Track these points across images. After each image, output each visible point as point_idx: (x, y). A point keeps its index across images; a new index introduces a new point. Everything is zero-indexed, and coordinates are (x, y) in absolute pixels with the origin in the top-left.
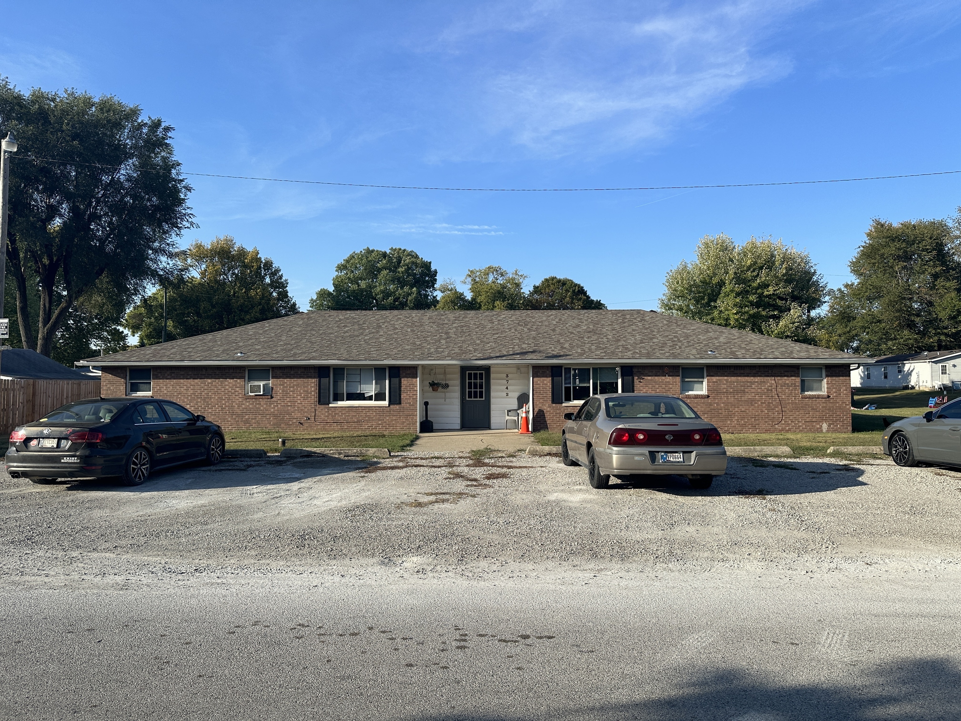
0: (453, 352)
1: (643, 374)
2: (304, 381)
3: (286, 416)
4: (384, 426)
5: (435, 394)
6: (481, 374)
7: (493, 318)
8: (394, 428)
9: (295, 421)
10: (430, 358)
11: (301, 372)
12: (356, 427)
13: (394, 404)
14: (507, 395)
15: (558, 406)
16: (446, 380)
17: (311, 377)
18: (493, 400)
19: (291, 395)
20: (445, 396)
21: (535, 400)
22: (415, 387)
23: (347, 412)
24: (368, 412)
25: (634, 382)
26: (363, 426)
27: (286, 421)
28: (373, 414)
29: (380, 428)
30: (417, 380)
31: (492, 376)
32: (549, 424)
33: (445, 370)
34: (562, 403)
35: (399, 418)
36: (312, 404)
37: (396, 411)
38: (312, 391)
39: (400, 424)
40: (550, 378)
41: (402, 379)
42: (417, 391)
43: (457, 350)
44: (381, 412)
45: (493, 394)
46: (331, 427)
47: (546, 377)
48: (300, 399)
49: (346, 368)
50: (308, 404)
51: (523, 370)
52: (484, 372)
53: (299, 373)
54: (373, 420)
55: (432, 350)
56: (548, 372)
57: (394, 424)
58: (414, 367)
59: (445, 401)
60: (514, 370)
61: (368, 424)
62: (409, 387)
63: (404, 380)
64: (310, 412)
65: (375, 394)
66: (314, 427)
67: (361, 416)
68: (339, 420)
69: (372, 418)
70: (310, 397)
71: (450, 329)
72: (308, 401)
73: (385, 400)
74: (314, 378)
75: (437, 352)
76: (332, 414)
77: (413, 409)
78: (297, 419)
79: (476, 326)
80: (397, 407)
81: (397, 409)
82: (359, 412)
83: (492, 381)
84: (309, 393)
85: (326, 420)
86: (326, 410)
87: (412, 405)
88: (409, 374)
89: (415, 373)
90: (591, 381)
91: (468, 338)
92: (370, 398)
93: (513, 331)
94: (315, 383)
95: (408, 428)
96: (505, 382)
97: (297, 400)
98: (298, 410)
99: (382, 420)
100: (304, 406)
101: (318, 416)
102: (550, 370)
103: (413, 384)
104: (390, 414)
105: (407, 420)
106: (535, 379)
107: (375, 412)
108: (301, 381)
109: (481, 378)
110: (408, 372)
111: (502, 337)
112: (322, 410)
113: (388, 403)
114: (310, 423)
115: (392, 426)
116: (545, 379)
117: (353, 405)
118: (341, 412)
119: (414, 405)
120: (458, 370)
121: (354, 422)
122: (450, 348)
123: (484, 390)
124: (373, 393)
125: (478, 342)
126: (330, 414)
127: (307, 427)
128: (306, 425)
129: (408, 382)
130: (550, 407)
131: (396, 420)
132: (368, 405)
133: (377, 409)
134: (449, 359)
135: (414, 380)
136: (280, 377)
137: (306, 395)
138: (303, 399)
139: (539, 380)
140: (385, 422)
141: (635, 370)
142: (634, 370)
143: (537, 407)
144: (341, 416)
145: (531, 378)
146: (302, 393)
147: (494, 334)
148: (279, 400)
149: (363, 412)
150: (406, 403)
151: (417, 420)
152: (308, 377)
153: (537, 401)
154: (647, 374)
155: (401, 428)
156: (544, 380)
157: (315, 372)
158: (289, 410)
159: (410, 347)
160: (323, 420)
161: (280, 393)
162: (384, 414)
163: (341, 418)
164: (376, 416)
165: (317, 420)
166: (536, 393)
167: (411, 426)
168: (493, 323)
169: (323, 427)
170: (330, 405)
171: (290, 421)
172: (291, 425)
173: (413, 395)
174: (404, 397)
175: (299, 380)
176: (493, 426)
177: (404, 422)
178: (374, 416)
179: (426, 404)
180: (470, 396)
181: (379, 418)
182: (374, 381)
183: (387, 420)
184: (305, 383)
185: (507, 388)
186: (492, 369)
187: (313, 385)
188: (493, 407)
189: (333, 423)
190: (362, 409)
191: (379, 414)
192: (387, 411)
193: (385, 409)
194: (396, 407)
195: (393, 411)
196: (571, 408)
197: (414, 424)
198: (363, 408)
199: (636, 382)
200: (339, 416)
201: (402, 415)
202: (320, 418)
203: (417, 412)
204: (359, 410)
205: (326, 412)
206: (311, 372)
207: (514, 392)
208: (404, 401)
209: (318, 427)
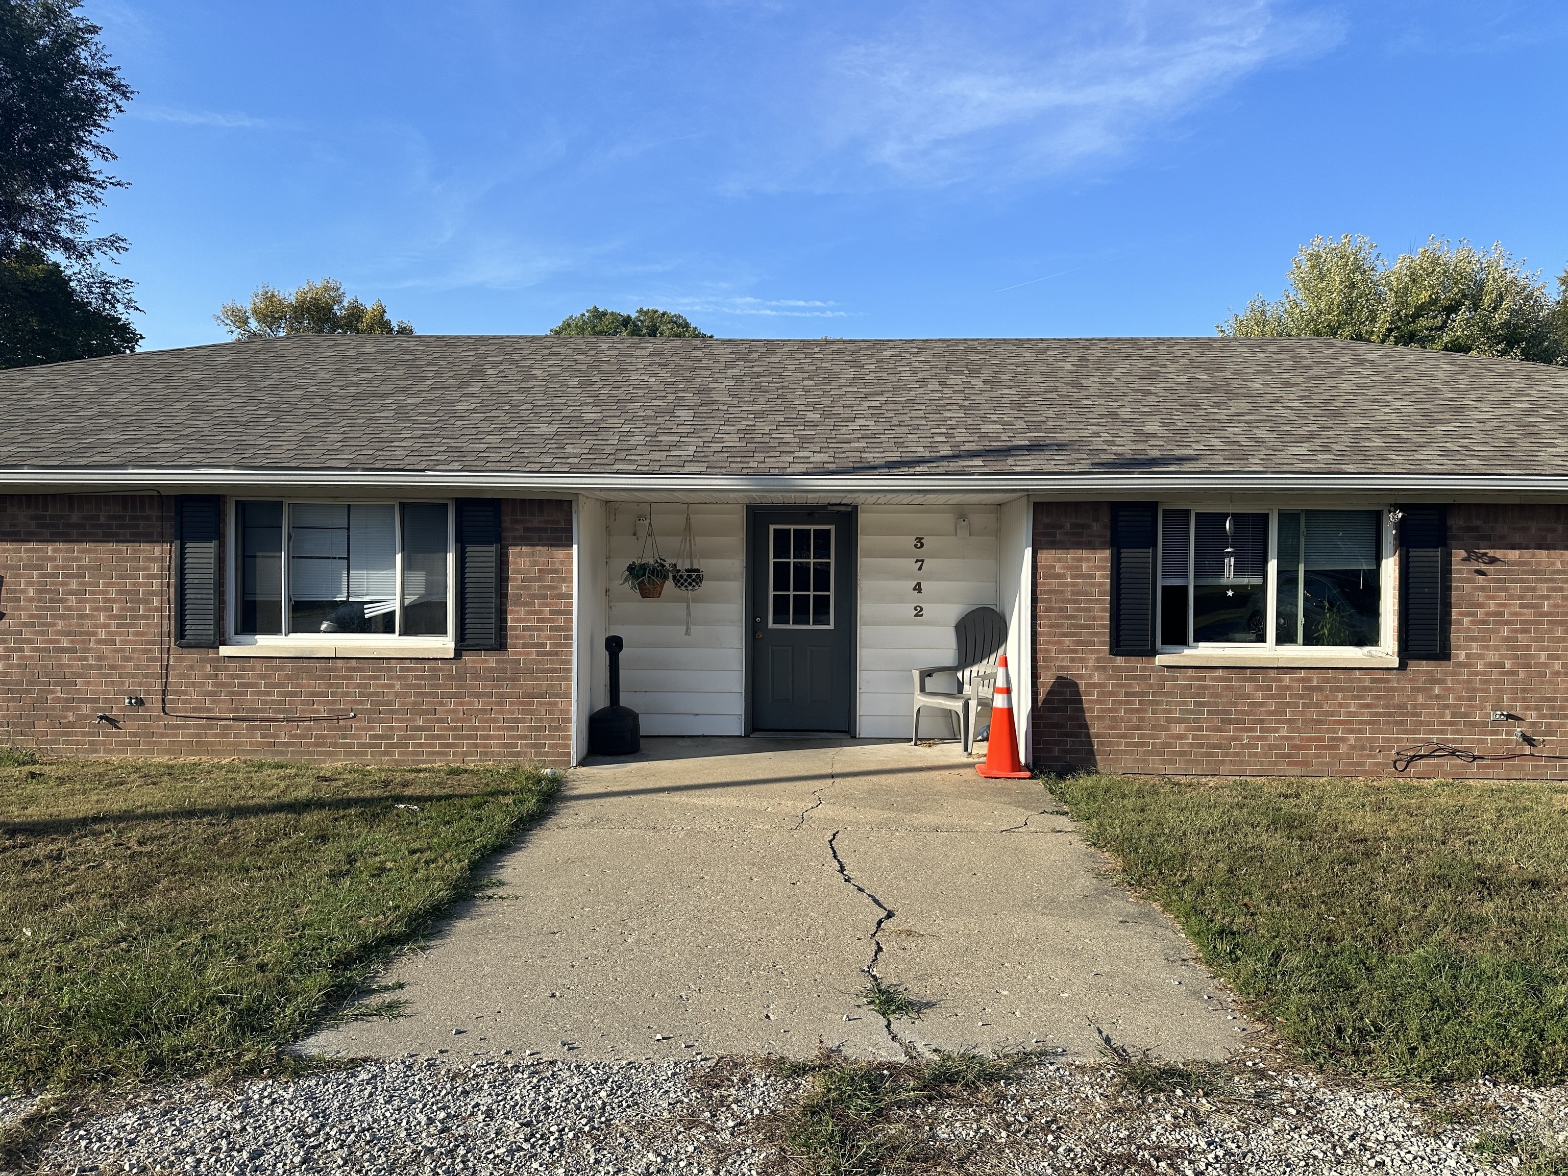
0: (717, 447)
1: (1487, 538)
2: (120, 551)
3: (52, 692)
4: (438, 737)
5: (651, 605)
6: (823, 536)
7: (858, 355)
8: (476, 746)
9: (86, 709)
10: (617, 467)
11: (110, 518)
12: (325, 737)
13: (477, 648)
14: (919, 612)
15: (1138, 663)
16: (691, 556)
17: (149, 539)
18: (864, 633)
19: (69, 608)
20: (689, 615)
21: (1041, 639)
22: (564, 580)
23: (289, 677)
24: (371, 678)
25: (1450, 571)
26: (354, 737)
27: (53, 709)
28: (392, 686)
29: (420, 745)
30: (570, 557)
31: (864, 541)
32: (1098, 736)
33: (688, 519)
34: (1153, 653)
35: (499, 703)
36: (153, 643)
37: (486, 678)
38: (153, 593)
39: (499, 729)
40: (1107, 553)
41: (512, 551)
42: (570, 596)
43: (732, 441)
44: (422, 678)
45: (865, 609)
46: (226, 735)
47: (1090, 546)
48: (106, 626)
49: (286, 501)
50: (136, 642)
51: (978, 520)
52: (832, 527)
53: (102, 520)
54: (393, 712)
55: (638, 439)
56: (1096, 527)
57: (476, 728)
58: (559, 503)
59: (687, 633)
60: (946, 520)
61: (372, 729)
62: (540, 580)
63: (520, 555)
64: (146, 676)
65: (405, 609)
66: (162, 735)
67: (347, 694)
68: (257, 710)
69: (389, 703)
70: (144, 617)
71: (716, 381)
72: (137, 634)
73: (444, 632)
74: (161, 540)
75: (653, 444)
76: (228, 685)
77: (554, 670)
78: (96, 701)
79: (806, 375)
80: (490, 660)
81: (491, 670)
82: (336, 677)
83: (864, 563)
84: (139, 601)
85: (209, 710)
86: (208, 669)
87: (549, 654)
88: (538, 530)
89: (563, 525)
90: (1272, 567)
91: (778, 405)
92: (385, 624)
93: (933, 385)
94: (162, 560)
95: (534, 746)
96: (911, 564)
97: (96, 626)
98: (100, 667)
99: (426, 712)
100: (122, 650)
101: (176, 693)
102: (1107, 521)
103: (556, 571)
104: (461, 687)
105: (531, 712)
106: (1045, 556)
107: (399, 678)
108: (111, 551)
109: (823, 549)
110: (536, 521)
111: (899, 402)
112: (191, 668)
113: (452, 645)
114: (143, 718)
115: (469, 737)
116: (1085, 553)
117: (312, 649)
118: (263, 677)
119: (556, 654)
120: (738, 519)
121: (316, 720)
122: (708, 436)
123: (832, 593)
124: (395, 605)
125: (813, 416)
126: (223, 685)
127: (135, 735)
128: (130, 727)
129: (535, 563)
130: (1104, 668)
131: (484, 711)
132: (373, 650)
133: (408, 670)
134: (697, 470)
135: (559, 554)
136: (27, 533)
137: (131, 609)
138: (119, 626)
139: (1059, 560)
140: (441, 720)
141: (1456, 522)
142: (1451, 522)
143: (1048, 668)
144: (268, 694)
145: (1028, 552)
146: (114, 601)
147: (867, 395)
148: (25, 625)
149: (351, 678)
150: (525, 645)
151: (568, 712)
152: (137, 537)
153: (1048, 643)
154: (1503, 537)
155: (506, 746)
156: (1080, 560)
157: (161, 518)
158: (61, 666)
159: (553, 428)
160: (195, 710)
161: (31, 600)
162: (438, 686)
163: (266, 702)
164: (405, 695)
165: (174, 710)
166: (1048, 610)
167: (545, 737)
168: (862, 367)
169: (198, 735)
170: (224, 651)
171: (68, 709)
172: (72, 725)
173: (553, 612)
174: (519, 620)
175: (101, 547)
176: (864, 727)
177: (517, 721)
178: (397, 695)
179: (614, 645)
180: (781, 614)
181: (415, 703)
182: (399, 557)
183: (448, 712)
184: (125, 560)
185: (918, 588)
186: (863, 519)
187: (155, 569)
188: (865, 655)
189: (234, 719)
190: (349, 669)
191: (419, 686)
192: (451, 678)
193: (441, 670)
194: (486, 661)
195: (476, 678)
196: (1191, 673)
197: (557, 729)
198: (353, 663)
199: (1459, 571)
200: (259, 693)
201: (510, 695)
202: (185, 702)
203: (569, 679)
204: (335, 669)
205: (208, 677)
206: (147, 518)
207: (942, 600)
208: (517, 637)
209: (176, 736)
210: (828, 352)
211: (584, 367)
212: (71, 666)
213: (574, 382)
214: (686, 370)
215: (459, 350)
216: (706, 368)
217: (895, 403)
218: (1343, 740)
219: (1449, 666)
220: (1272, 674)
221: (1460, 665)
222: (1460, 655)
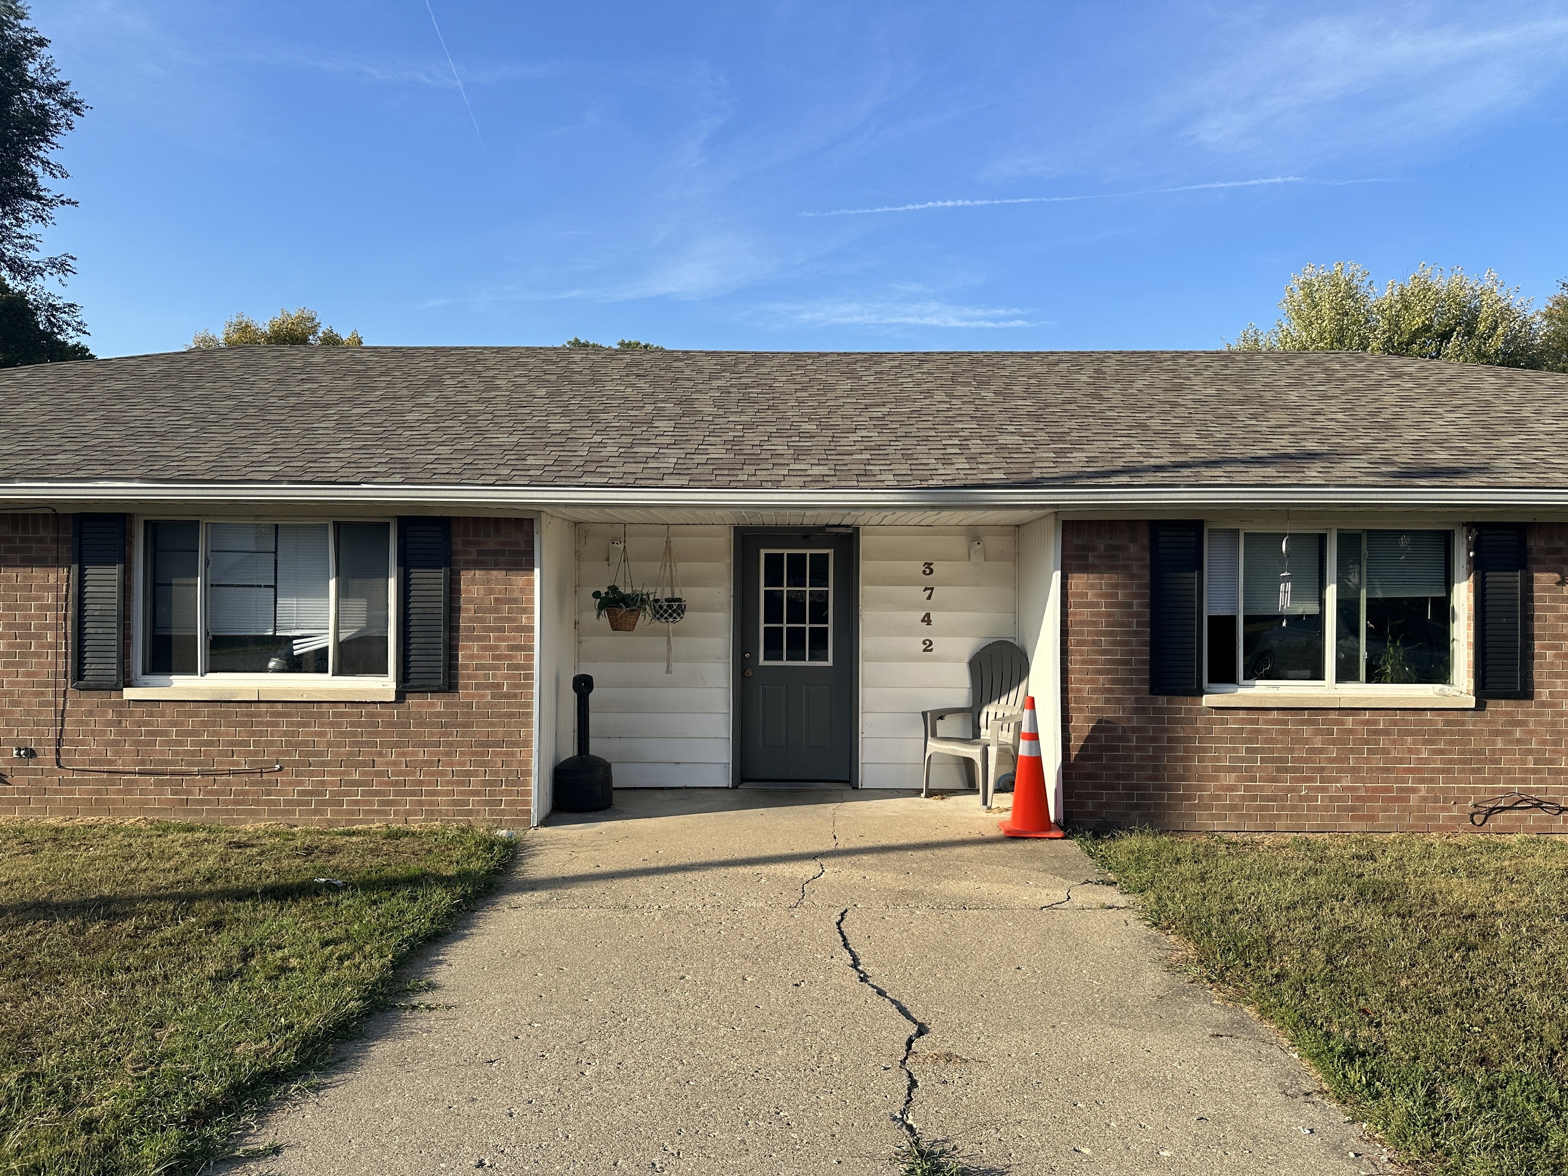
0: (702, 458)
2: (8, 578)
4: (377, 793)
5: (622, 640)
6: (820, 562)
7: (854, 366)
8: (420, 803)
10: (585, 479)
12: (246, 793)
13: (423, 690)
14: (928, 646)
15: (1182, 704)
16: (672, 584)
17: (44, 564)
18: (867, 670)
20: (669, 649)
21: (1072, 676)
22: (524, 611)
23: (204, 724)
24: (299, 724)
25: (1531, 599)
26: (279, 793)
28: (323, 734)
29: (356, 802)
30: (531, 583)
31: (866, 567)
33: (668, 542)
34: (1200, 692)
35: (448, 754)
36: (46, 685)
37: (432, 725)
38: (47, 627)
39: (448, 783)
40: (1147, 578)
41: (466, 576)
42: (532, 629)
43: (717, 453)
44: (359, 725)
45: (867, 643)
46: (130, 792)
47: (1122, 570)
49: (203, 521)
50: (26, 684)
51: (992, 543)
52: (830, 552)
54: (324, 764)
55: (610, 450)
56: (1133, 549)
57: (421, 783)
58: (519, 521)
59: (668, 671)
60: (959, 544)
61: (300, 783)
62: (496, 610)
63: (473, 582)
64: (37, 723)
65: (340, 646)
66: (56, 792)
67: (271, 743)
68: (167, 763)
69: (320, 754)
70: (36, 655)
71: (700, 392)
72: (28, 675)
73: (385, 672)
74: (57, 563)
75: (628, 455)
76: (133, 733)
77: (512, 715)
79: (799, 386)
80: (437, 704)
81: (439, 715)
82: (260, 723)
83: (866, 591)
84: (30, 636)
85: (111, 762)
86: (110, 715)
87: (507, 696)
88: (495, 553)
89: (522, 547)
90: (1331, 593)
91: (769, 415)
92: (317, 662)
93: (940, 396)
94: (58, 588)
95: (487, 803)
96: (919, 593)
99: (364, 764)
100: (11, 693)
101: (72, 742)
102: (1145, 541)
103: (515, 601)
104: (403, 734)
105: (485, 764)
106: (1078, 581)
107: (332, 725)
109: (820, 577)
110: (492, 543)
111: (904, 413)
112: (90, 713)
113: (393, 686)
114: (35, 772)
115: (413, 793)
116: (1118, 577)
117: (232, 691)
118: (175, 724)
119: (515, 696)
120: (724, 542)
121: (235, 773)
122: (690, 448)
123: (830, 626)
124: (328, 641)
125: (811, 427)
126: (127, 733)
127: (24, 792)
128: (18, 782)
129: (490, 591)
130: (1143, 710)
131: (430, 763)
132: (302, 692)
133: (342, 715)
134: (678, 483)
135: (519, 580)
137: (21, 646)
139: (1091, 585)
140: (381, 774)
141: (1536, 544)
142: (1531, 543)
143: (1080, 710)
144: (180, 743)
145: (1057, 576)
147: (867, 407)
149: (276, 724)
150: (478, 686)
151: (527, 763)
152: (30, 562)
153: (1081, 681)
155: (455, 803)
156: (1115, 585)
157: (57, 540)
159: (514, 439)
160: (93, 762)
162: (376, 734)
163: (177, 753)
164: (339, 745)
165: (70, 763)
166: (1080, 643)
167: (502, 793)
168: (860, 378)
169: (98, 792)
170: (129, 694)
173: (512, 648)
174: (472, 657)
176: (867, 777)
177: (468, 773)
178: (329, 744)
179: (583, 685)
180: (773, 650)
181: (350, 754)
182: (332, 583)
183: (388, 764)
184: (15, 588)
185: (927, 619)
186: (866, 542)
187: (49, 599)
188: (867, 695)
189: (140, 773)
190: (274, 714)
191: (354, 734)
192: (393, 724)
193: (381, 715)
194: (432, 705)
195: (421, 724)
196: (1242, 715)
197: (514, 783)
198: (280, 708)
199: (1541, 599)
200: (169, 743)
201: (460, 744)
202: (83, 753)
203: (529, 725)
204: (259, 715)
205: (109, 724)
206: (40, 540)
207: (955, 633)
208: (469, 677)
209: (72, 792)
210: (823, 364)
211: (554, 378)
213: (542, 392)
214: (665, 380)
215: (417, 360)
216: (689, 380)
217: (900, 414)
218: (1414, 790)
219: (1531, 706)
220: (1333, 716)
221: (1543, 704)
222: (1543, 693)
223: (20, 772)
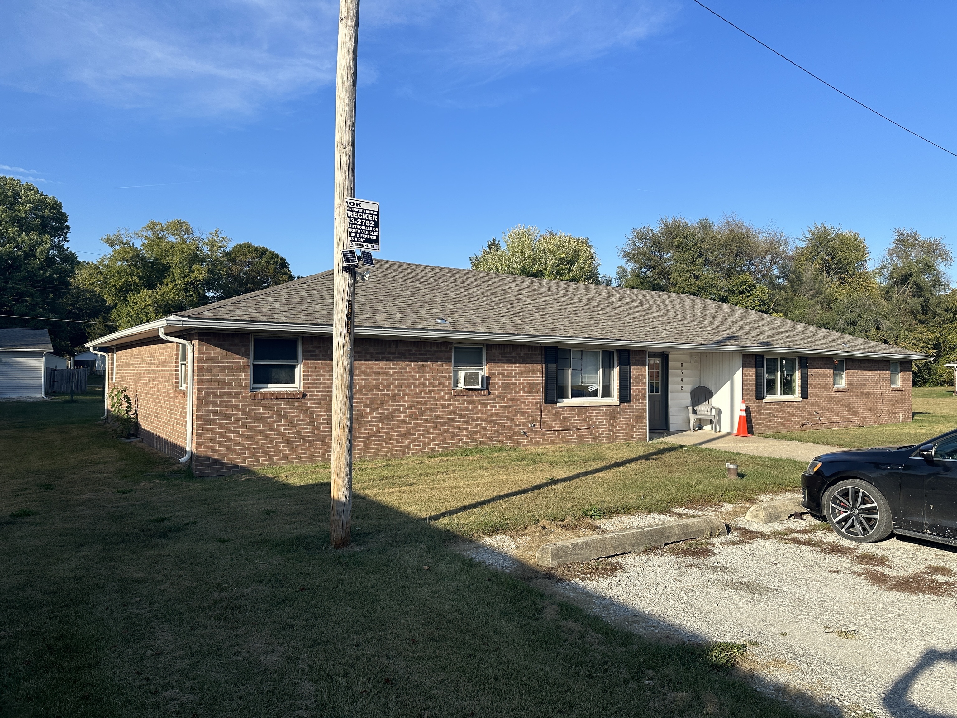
1: (814, 366)
2: (527, 367)
3: (506, 423)
4: (615, 433)
8: (624, 436)
9: (517, 429)
11: (525, 354)
12: (586, 435)
13: (624, 401)
14: (682, 388)
15: (760, 401)
17: (537, 363)
18: (671, 395)
19: (512, 390)
22: (644, 377)
23: (576, 414)
24: (598, 413)
26: (593, 435)
27: (506, 430)
28: (603, 416)
29: (611, 436)
30: (645, 370)
31: (670, 365)
32: (754, 423)
34: (763, 398)
35: (630, 420)
36: (537, 402)
37: (626, 412)
38: (538, 383)
39: (630, 429)
40: (755, 369)
41: (632, 367)
42: (646, 383)
44: (611, 413)
45: (671, 387)
46: (559, 437)
47: (752, 367)
48: (523, 396)
49: (572, 349)
50: (532, 402)
52: (660, 360)
53: (522, 355)
54: (604, 425)
56: (753, 362)
57: (624, 430)
58: (643, 351)
61: (598, 431)
62: (639, 378)
63: (634, 369)
64: (536, 415)
65: (602, 388)
66: (541, 438)
67: (592, 419)
68: (568, 426)
69: (603, 422)
70: (535, 393)
72: (532, 399)
73: (612, 397)
74: (540, 363)
76: (559, 417)
77: (642, 409)
78: (520, 426)
80: (627, 406)
81: (627, 409)
82: (589, 413)
83: (671, 372)
84: (533, 386)
85: (554, 427)
86: (554, 412)
87: (640, 403)
88: (639, 360)
89: (645, 359)
90: (779, 374)
92: (594, 394)
94: (541, 370)
95: (638, 435)
96: (680, 372)
97: (520, 396)
98: (521, 412)
99: (612, 424)
100: (528, 406)
101: (544, 421)
102: (755, 360)
103: (643, 374)
104: (621, 415)
105: (637, 423)
106: (744, 370)
107: (605, 413)
108: (525, 367)
110: (638, 357)
112: (549, 411)
113: (617, 401)
114: (534, 432)
115: (623, 433)
116: (751, 369)
117: (582, 403)
118: (569, 414)
119: (643, 403)
121: (584, 429)
123: (660, 382)
124: (599, 387)
126: (557, 417)
127: (531, 438)
128: (531, 435)
129: (638, 372)
130: (755, 403)
131: (626, 424)
133: (607, 410)
135: (643, 368)
136: (498, 360)
137: (531, 390)
138: (527, 396)
139: (747, 371)
140: (616, 427)
141: (811, 362)
142: (808, 361)
144: (572, 420)
145: (741, 368)
146: (525, 386)
148: (497, 396)
149: (593, 413)
150: (635, 400)
151: (646, 422)
152: (532, 362)
153: (745, 396)
156: (750, 371)
157: (540, 355)
158: (509, 413)
160: (550, 427)
161: (499, 386)
162: (615, 415)
163: (570, 423)
164: (607, 418)
165: (544, 428)
166: (745, 386)
167: (641, 431)
169: (550, 437)
170: (557, 405)
171: (511, 429)
172: (512, 436)
173: (642, 389)
174: (634, 392)
175: (522, 365)
176: (671, 428)
177: (634, 426)
178: (605, 419)
181: (609, 421)
182: (600, 369)
183: (617, 424)
184: (529, 370)
185: (682, 380)
186: (669, 357)
187: (538, 374)
188: (671, 403)
189: (561, 430)
190: (592, 410)
191: (610, 415)
192: (617, 412)
193: (615, 409)
195: (624, 412)
196: (769, 404)
197: (643, 428)
198: (593, 408)
199: (811, 374)
200: (568, 420)
201: (633, 418)
202: (547, 424)
203: (646, 412)
204: (588, 410)
205: (553, 415)
206: (536, 355)
207: (688, 384)
208: (634, 398)
209: (544, 438)
212: (512, 412)
218: (793, 421)
219: (808, 400)
220: (778, 404)
221: (810, 400)
222: (809, 397)
223: (531, 432)
